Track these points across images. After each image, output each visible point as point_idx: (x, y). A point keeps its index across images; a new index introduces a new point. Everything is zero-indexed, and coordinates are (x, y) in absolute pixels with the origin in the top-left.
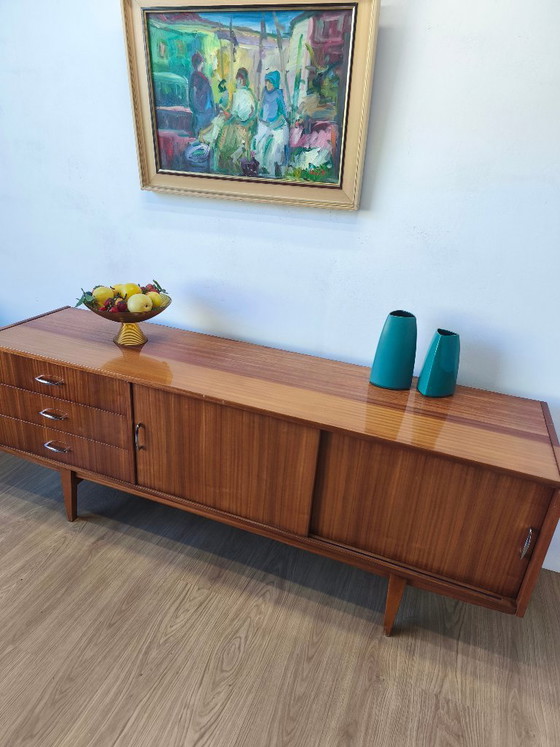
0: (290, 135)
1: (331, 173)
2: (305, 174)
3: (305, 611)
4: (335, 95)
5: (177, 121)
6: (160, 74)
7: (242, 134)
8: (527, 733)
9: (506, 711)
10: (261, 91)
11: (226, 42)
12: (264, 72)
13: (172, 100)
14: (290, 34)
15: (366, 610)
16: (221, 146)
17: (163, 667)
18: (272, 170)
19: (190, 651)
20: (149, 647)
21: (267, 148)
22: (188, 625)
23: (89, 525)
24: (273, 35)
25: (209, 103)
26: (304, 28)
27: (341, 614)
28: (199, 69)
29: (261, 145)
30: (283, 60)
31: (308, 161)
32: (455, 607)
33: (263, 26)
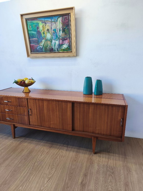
0: (60, 42)
1: (69, 49)
2: (64, 50)
3: (73, 151)
4: (68, 32)
5: (34, 42)
6: (30, 32)
7: (49, 43)
8: (129, 170)
9: (124, 166)
10: (52, 33)
11: (44, 24)
13: (33, 37)
14: (57, 21)
15: (88, 149)
16: (45, 46)
17: (39, 166)
18: (56, 50)
19: (45, 162)
20: (35, 163)
22: (45, 157)
23: (18, 139)
24: (53, 21)
25: (41, 37)
26: (60, 19)
27: (82, 151)
28: (38, 30)
29: (53, 45)
30: (56, 27)
31: (64, 47)
32: (110, 147)
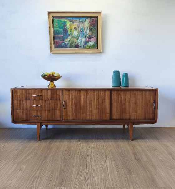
0: (86, 39)
2: (90, 47)
4: (95, 31)
5: (59, 38)
6: (56, 29)
7: (75, 40)
10: (79, 31)
11: (71, 22)
12: (80, 28)
13: (58, 34)
14: (85, 21)
16: (70, 42)
18: (82, 46)
21: (81, 42)
24: (81, 21)
25: (67, 34)
26: (88, 20)
28: (65, 28)
30: (84, 26)
31: (90, 44)
33: (79, 20)
